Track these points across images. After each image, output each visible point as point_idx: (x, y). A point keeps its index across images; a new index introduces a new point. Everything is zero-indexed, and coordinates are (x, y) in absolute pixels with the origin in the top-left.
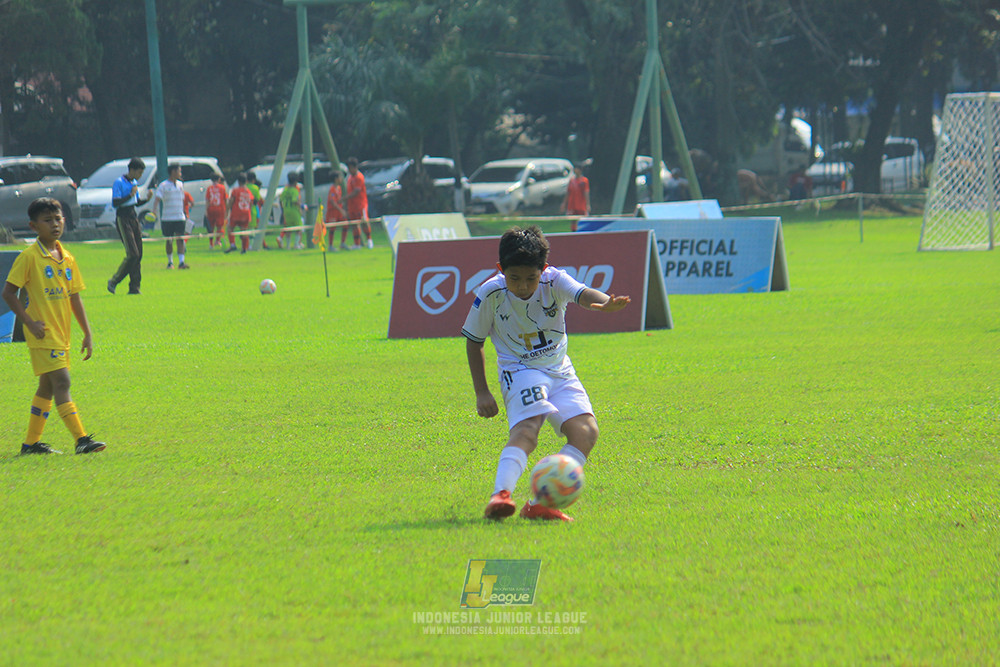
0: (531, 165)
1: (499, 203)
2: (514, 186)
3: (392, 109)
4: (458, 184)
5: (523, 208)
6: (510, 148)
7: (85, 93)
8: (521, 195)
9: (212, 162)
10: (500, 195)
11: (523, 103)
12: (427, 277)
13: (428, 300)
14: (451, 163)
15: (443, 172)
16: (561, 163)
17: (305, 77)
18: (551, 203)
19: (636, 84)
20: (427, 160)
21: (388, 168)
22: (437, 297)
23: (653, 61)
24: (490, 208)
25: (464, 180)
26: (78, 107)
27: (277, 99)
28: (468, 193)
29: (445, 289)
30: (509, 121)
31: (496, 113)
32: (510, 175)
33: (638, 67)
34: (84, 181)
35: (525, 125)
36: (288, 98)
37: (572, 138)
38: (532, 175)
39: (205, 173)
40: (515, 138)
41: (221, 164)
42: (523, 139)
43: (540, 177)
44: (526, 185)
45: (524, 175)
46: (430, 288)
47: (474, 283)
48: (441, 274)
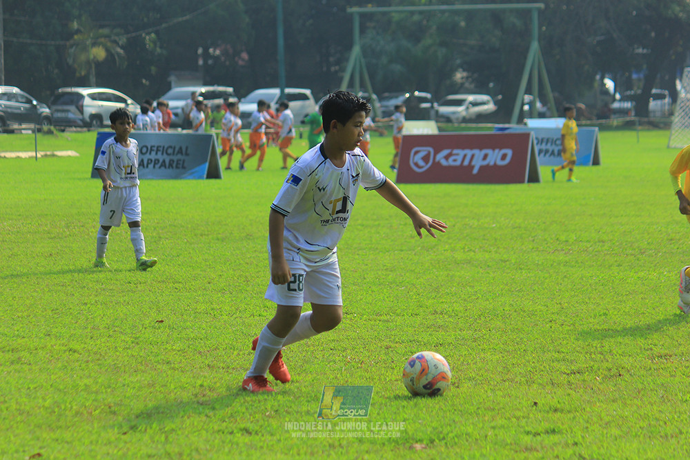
0: (471, 98)
1: (453, 117)
2: (461, 109)
3: (397, 68)
4: (432, 107)
5: (465, 120)
6: (459, 89)
7: (245, 56)
8: (464, 114)
9: (307, 92)
10: (454, 113)
11: (466, 66)
12: (416, 153)
13: (416, 164)
14: (429, 96)
15: (424, 100)
16: (485, 98)
17: (356, 50)
18: (481, 118)
19: (525, 58)
20: (417, 93)
21: (396, 97)
22: (421, 163)
23: (535, 46)
24: (447, 119)
25: (435, 105)
26: (241, 63)
27: (342, 61)
28: (437, 112)
29: (426, 159)
30: (459, 76)
31: (453, 71)
32: (459, 103)
33: (527, 49)
34: (243, 100)
35: (467, 78)
36: (347, 60)
37: (491, 85)
38: (471, 103)
39: (304, 97)
40: (462, 84)
41: (312, 93)
42: (467, 85)
43: (475, 104)
44: (467, 108)
45: (467, 103)
46: (418, 158)
47: (440, 157)
48: (423, 151)
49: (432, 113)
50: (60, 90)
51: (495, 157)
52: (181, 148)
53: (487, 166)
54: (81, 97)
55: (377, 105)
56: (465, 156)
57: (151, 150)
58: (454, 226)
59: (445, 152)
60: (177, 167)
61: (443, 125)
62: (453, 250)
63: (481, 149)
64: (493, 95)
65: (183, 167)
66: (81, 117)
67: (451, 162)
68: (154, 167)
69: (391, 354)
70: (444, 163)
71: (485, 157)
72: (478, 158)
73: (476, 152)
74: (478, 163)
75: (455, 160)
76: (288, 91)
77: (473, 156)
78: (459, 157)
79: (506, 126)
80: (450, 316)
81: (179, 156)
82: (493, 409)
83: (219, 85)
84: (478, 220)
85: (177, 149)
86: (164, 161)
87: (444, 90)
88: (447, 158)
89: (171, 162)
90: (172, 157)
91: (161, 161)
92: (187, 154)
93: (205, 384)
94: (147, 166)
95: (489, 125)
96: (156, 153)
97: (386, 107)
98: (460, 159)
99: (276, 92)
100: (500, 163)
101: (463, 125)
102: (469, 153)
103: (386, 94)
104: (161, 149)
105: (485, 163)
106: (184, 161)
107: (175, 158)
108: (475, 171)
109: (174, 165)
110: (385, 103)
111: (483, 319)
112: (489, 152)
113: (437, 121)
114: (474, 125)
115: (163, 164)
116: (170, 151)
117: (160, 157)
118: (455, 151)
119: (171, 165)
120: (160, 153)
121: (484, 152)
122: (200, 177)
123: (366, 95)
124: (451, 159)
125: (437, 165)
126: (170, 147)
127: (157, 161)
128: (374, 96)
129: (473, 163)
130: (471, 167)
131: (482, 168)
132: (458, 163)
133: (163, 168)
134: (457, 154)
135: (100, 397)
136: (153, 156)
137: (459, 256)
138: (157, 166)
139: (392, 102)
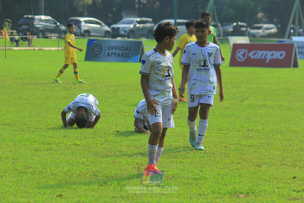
0: (266, 26)
1: (257, 35)
2: (260, 31)
3: (232, 11)
5: (262, 36)
6: (260, 21)
7: (158, 3)
8: (262, 33)
10: (257, 33)
11: (263, 11)
12: (239, 52)
13: (239, 58)
14: (245, 24)
15: (243, 26)
16: (272, 26)
17: (211, 2)
18: (270, 35)
19: (292, 8)
20: (240, 23)
21: (230, 25)
22: (241, 57)
23: (297, 2)
24: (254, 36)
25: (248, 29)
26: (156, 7)
27: (204, 7)
28: (249, 32)
29: (244, 55)
30: (260, 15)
31: (257, 12)
32: (260, 28)
33: (293, 3)
35: (264, 16)
36: (207, 6)
37: (275, 20)
38: (265, 28)
40: (261, 19)
42: (264, 19)
43: (267, 29)
44: (264, 31)
45: (263, 28)
46: (240, 55)
47: (251, 54)
48: (243, 51)
49: (247, 33)
50: (70, 18)
51: (277, 55)
52: (127, 48)
53: (273, 59)
54: (80, 22)
55: (221, 28)
56: (262, 54)
57: (113, 48)
58: (257, 88)
59: (253, 52)
60: (125, 56)
61: (252, 39)
62: (257, 100)
63: (270, 50)
64: (276, 25)
65: (128, 57)
66: (80, 31)
67: (256, 57)
68: (114, 56)
69: (228, 150)
70: (252, 57)
71: (272, 55)
72: (269, 55)
73: (268, 52)
74: (269, 58)
75: (258, 56)
76: (178, 21)
77: (266, 54)
78: (260, 54)
79: (283, 40)
80: (256, 132)
81: (126, 51)
82: (278, 179)
83: (146, 17)
84: (269, 85)
85: (125, 48)
86: (119, 54)
87: (252, 22)
88: (254, 55)
89: (123, 54)
90: (123, 52)
91: (118, 53)
92: (130, 50)
93: (139, 162)
94: (111, 56)
95: (275, 39)
96: (116, 50)
97: (225, 29)
98: (260, 55)
99: (173, 21)
100: (279, 58)
101: (262, 39)
102: (265, 52)
103: (225, 23)
104: (118, 48)
105: (272, 58)
106: (128, 54)
107: (124, 52)
108: (267, 61)
109: (124, 55)
111: (272, 134)
112: (274, 52)
113: (249, 37)
114: (267, 39)
115: (119, 55)
116: (122, 49)
117: (117, 51)
118: (258, 52)
119: (122, 56)
120: (117, 50)
121: (272, 52)
122: (136, 62)
123: (215, 23)
124: (256, 56)
125: (249, 58)
126: (122, 47)
127: (116, 53)
128: (219, 24)
129: (267, 57)
130: (265, 59)
131: (271, 60)
132: (259, 57)
133: (118, 57)
134: (259, 53)
135: (89, 168)
136: (114, 51)
137: (260, 103)
138: (116, 56)
139: (228, 27)
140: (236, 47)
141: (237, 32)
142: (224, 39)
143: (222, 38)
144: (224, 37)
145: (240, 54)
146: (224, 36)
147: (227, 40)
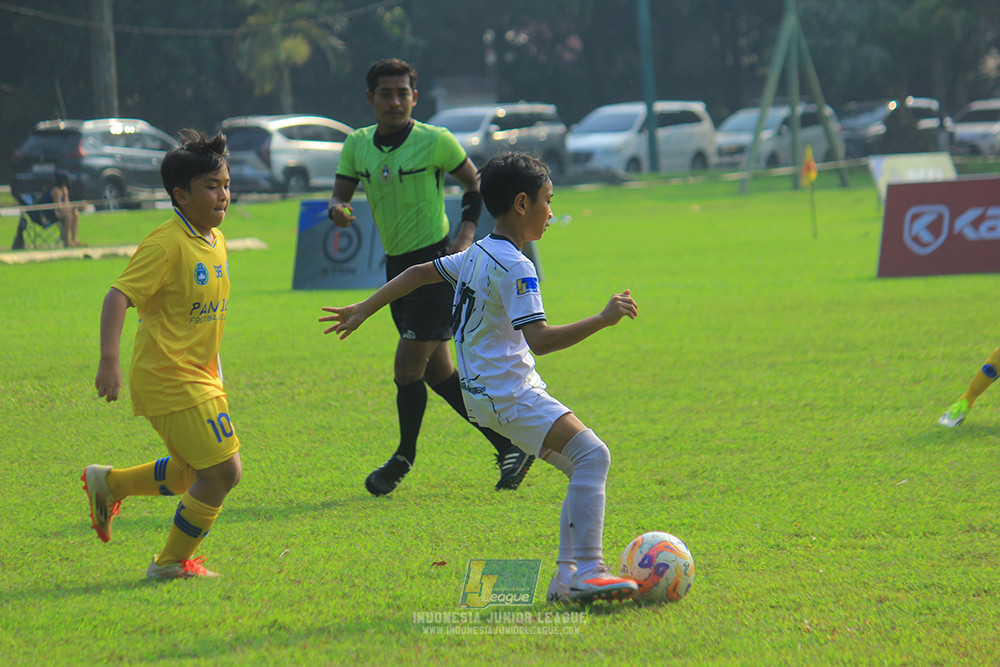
1: (983, 145)
2: (998, 128)
3: (875, 53)
4: (942, 126)
7: (575, 42)
9: (698, 107)
10: (985, 136)
12: (915, 217)
13: (916, 240)
14: (934, 105)
15: (926, 113)
17: (790, 23)
21: (871, 110)
22: (926, 236)
24: (972, 149)
25: (949, 122)
26: (567, 56)
27: (763, 45)
28: (951, 135)
29: (935, 228)
30: (992, 63)
31: (981, 55)
32: (994, 116)
34: (575, 127)
36: (773, 42)
39: (690, 118)
40: (997, 81)
41: (709, 109)
47: (963, 223)
49: (943, 138)
50: (227, 123)
54: (265, 135)
55: (835, 126)
59: (972, 214)
61: (965, 160)
66: (266, 172)
67: (984, 233)
70: (971, 234)
75: (992, 229)
76: (662, 106)
83: (530, 100)
87: (963, 93)
88: (976, 224)
97: (853, 129)
99: (638, 109)
103: (852, 105)
110: (851, 122)
113: (953, 154)
123: (812, 108)
124: (984, 227)
125: (956, 239)
128: (828, 111)
139: (863, 120)
140: (902, 197)
141: (903, 138)
142: (851, 170)
143: (842, 164)
144: (852, 163)
145: (918, 227)
146: (848, 155)
147: (865, 169)
